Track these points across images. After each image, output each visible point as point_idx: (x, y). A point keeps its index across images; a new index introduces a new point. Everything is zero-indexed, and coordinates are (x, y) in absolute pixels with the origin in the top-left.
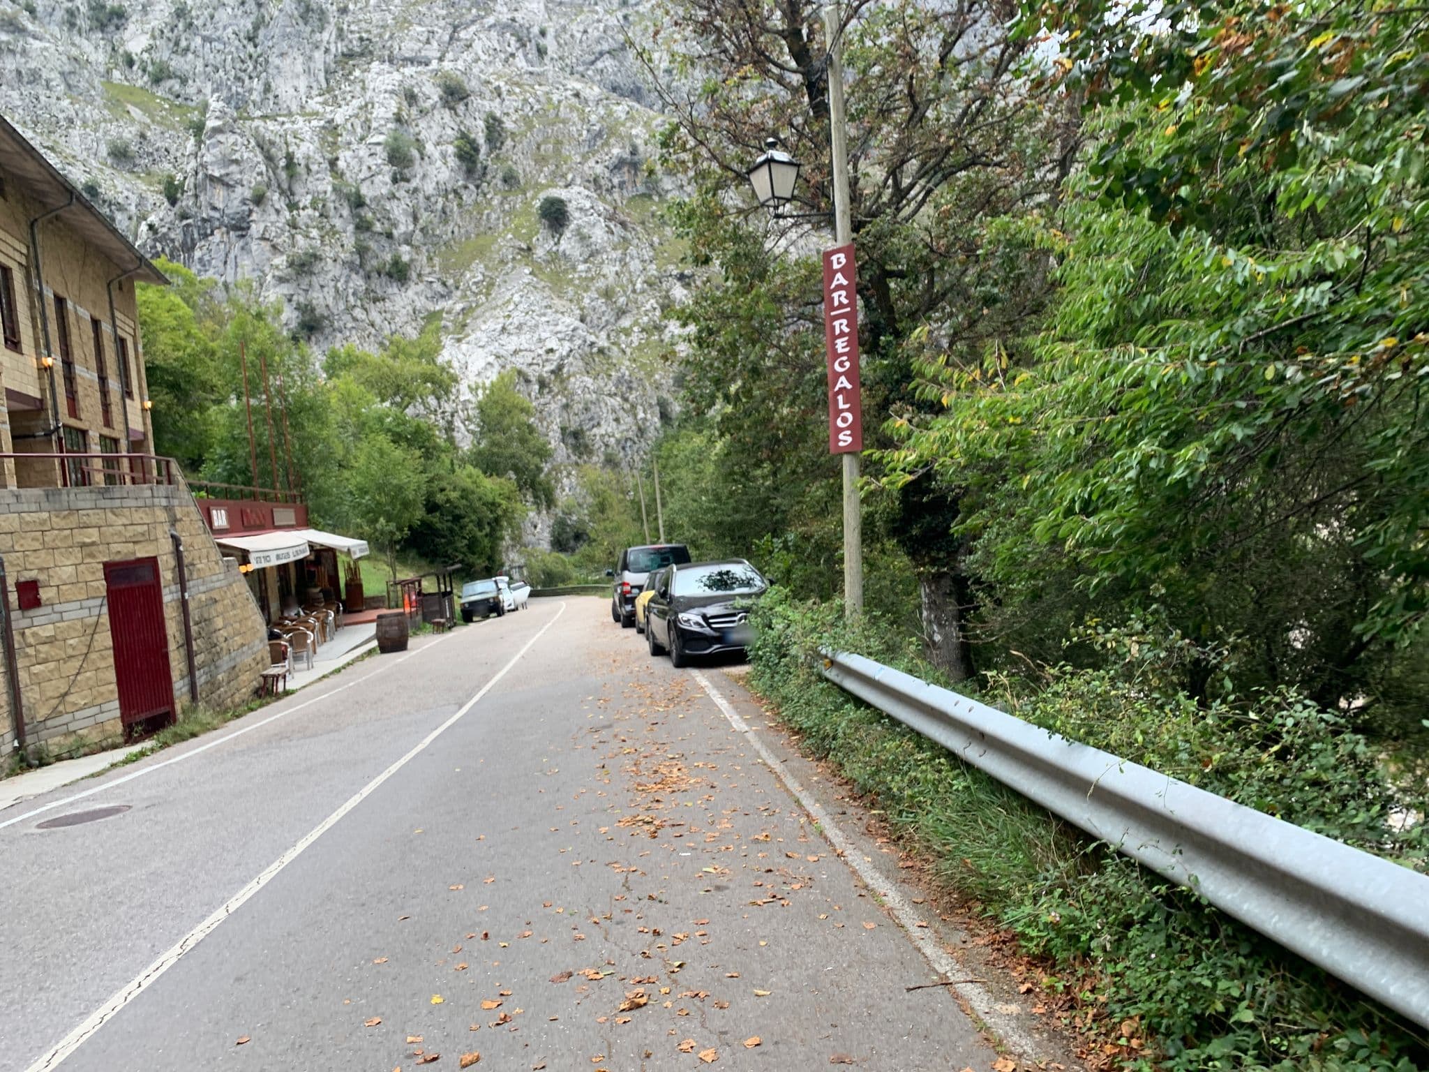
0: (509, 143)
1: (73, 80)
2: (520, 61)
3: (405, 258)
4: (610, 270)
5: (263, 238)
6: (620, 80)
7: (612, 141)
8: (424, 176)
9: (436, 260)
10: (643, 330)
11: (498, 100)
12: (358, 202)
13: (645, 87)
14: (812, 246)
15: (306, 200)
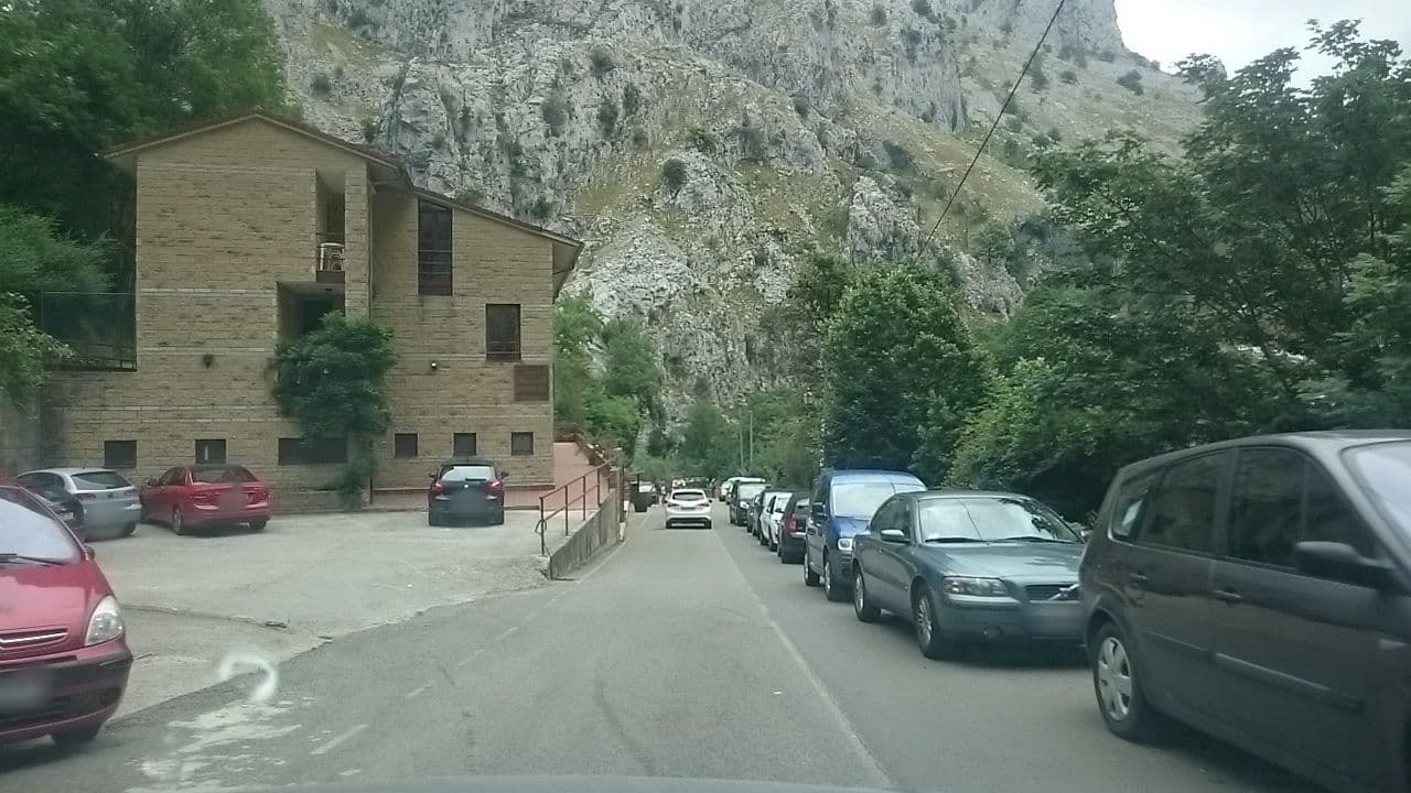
0: (643, 109)
1: (290, 21)
2: (658, 32)
3: (549, 200)
4: (716, 223)
5: (438, 176)
6: (741, 54)
7: (729, 113)
8: (572, 132)
9: (574, 204)
10: (738, 277)
11: (638, 72)
12: (514, 151)
13: (761, 60)
14: (890, 218)
15: (474, 147)
